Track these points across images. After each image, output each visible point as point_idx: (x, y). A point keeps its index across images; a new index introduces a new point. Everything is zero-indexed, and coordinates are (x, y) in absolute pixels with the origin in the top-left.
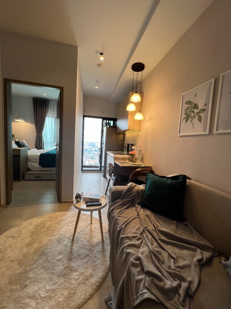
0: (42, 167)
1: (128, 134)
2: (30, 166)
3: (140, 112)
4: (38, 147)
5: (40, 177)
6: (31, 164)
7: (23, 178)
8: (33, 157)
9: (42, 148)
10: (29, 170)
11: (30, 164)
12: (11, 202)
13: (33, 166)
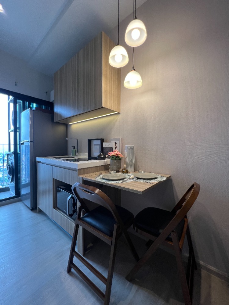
1: (76, 126)
3: (135, 70)
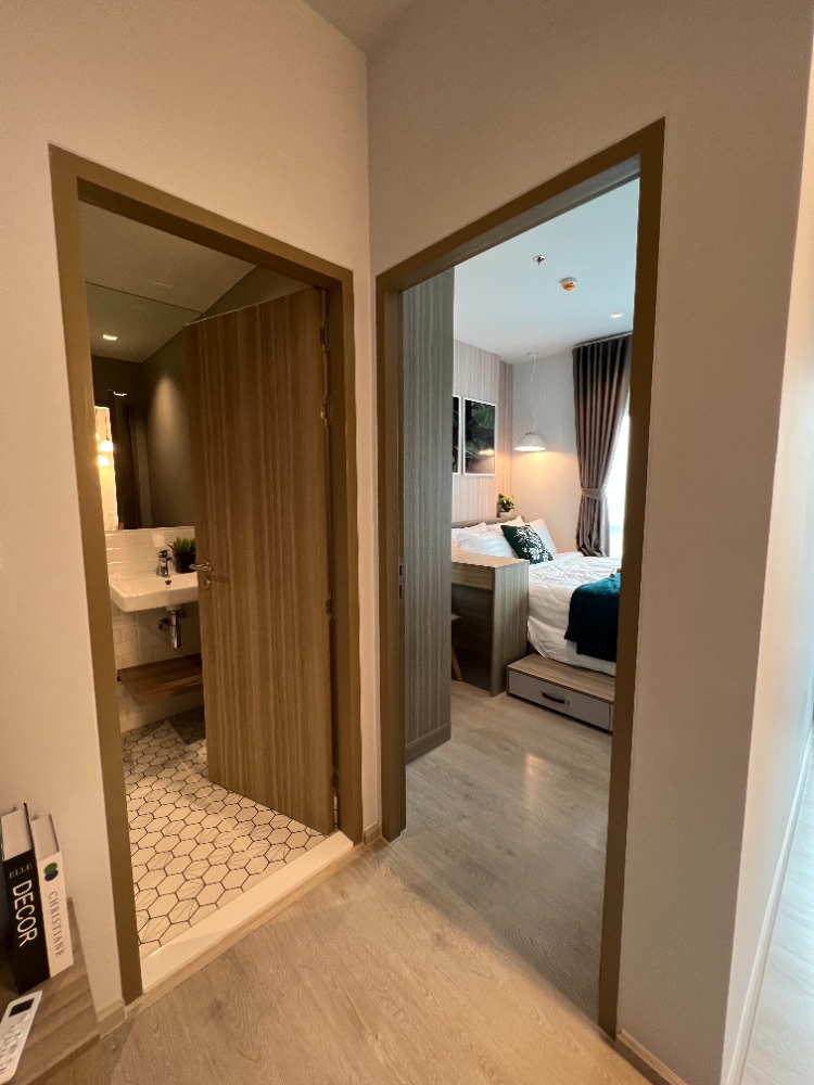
0: (579, 652)
2: (533, 636)
4: (584, 546)
5: (562, 702)
6: (537, 628)
7: (504, 686)
8: (547, 601)
9: (602, 547)
10: (529, 650)
11: (533, 623)
12: (403, 826)
13: (543, 638)
